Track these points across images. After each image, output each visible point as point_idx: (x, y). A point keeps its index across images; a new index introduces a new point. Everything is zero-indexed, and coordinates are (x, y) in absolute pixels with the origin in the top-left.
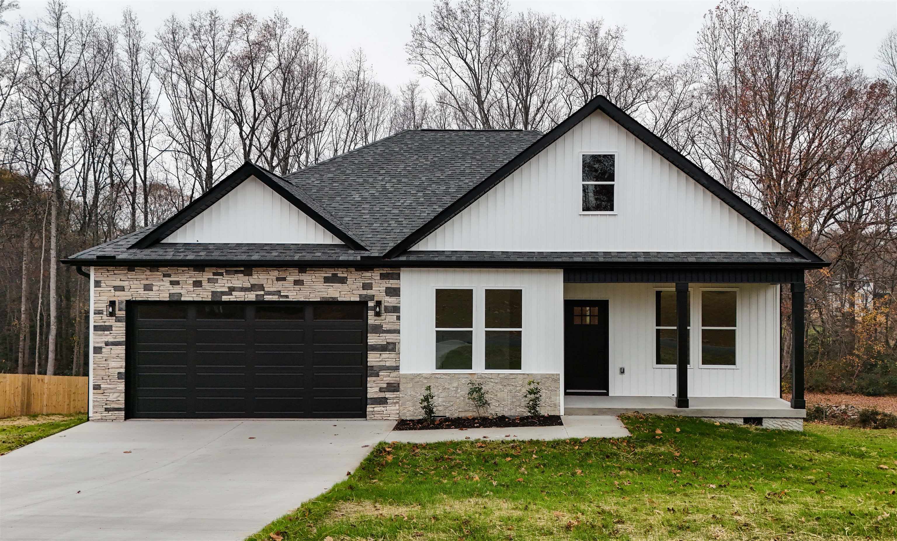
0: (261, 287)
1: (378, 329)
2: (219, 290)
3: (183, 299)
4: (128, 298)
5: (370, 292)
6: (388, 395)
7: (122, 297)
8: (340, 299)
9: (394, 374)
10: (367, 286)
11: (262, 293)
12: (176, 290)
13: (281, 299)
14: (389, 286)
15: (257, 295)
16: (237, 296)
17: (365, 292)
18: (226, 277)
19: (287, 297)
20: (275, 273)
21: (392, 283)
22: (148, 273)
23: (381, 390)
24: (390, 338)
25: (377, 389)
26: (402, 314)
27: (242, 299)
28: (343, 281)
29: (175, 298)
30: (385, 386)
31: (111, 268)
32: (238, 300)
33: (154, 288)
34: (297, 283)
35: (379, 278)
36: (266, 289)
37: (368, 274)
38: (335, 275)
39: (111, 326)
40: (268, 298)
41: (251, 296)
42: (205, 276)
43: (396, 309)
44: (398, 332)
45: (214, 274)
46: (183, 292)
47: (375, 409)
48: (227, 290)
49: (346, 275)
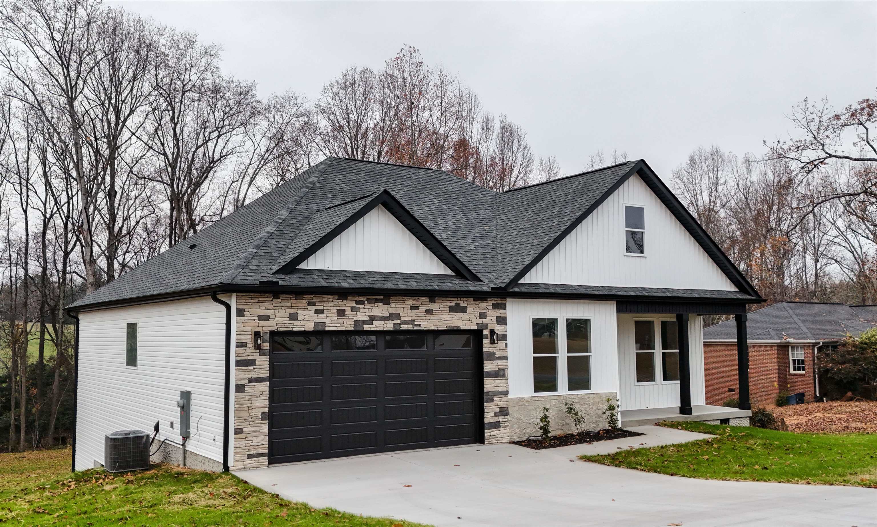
0: (397, 316)
1: (492, 356)
2: (361, 319)
3: (327, 329)
4: (272, 329)
5: (485, 321)
6: (501, 419)
7: (267, 327)
8: (462, 328)
9: (505, 399)
10: (483, 316)
11: (399, 322)
12: (321, 319)
13: (415, 328)
14: (499, 315)
15: (394, 324)
16: (378, 325)
17: (480, 321)
18: (368, 306)
19: (420, 325)
20: (410, 302)
21: (499, 313)
22: (293, 300)
23: (496, 415)
24: (501, 364)
25: (492, 414)
26: (509, 341)
27: (381, 329)
28: (464, 310)
29: (320, 328)
30: (498, 410)
31: (256, 295)
32: (378, 329)
33: (300, 317)
34: (429, 312)
35: (491, 307)
36: (402, 318)
37: (483, 304)
38: (458, 305)
39: (255, 360)
40: (404, 327)
41: (389, 326)
42: (348, 305)
43: (504, 337)
44: (505, 358)
45: (357, 303)
46: (327, 321)
47: (492, 433)
48: (367, 319)
49: (466, 305)
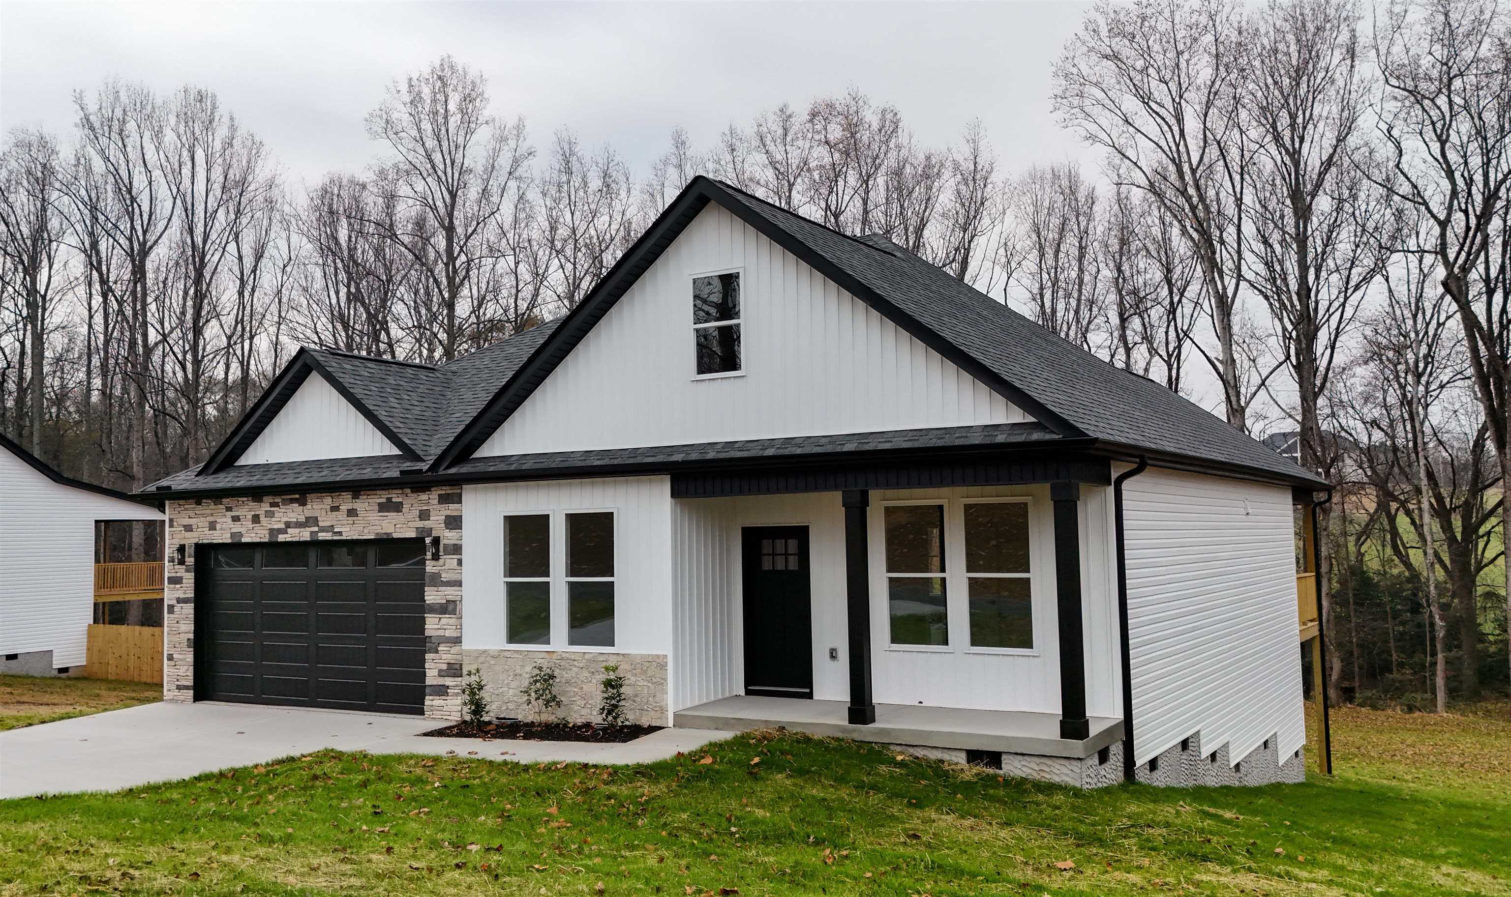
0: (314, 521)
1: (436, 581)
2: (276, 527)
3: (244, 540)
4: (196, 541)
5: (427, 524)
6: (449, 681)
7: (190, 539)
8: (395, 536)
9: (455, 649)
10: (424, 515)
11: (316, 529)
12: (237, 528)
13: (335, 538)
14: (448, 513)
15: (312, 533)
16: (294, 535)
17: (421, 524)
18: (283, 509)
19: (340, 533)
20: (328, 501)
21: (452, 509)
22: (212, 506)
23: (441, 674)
24: (450, 593)
25: (435, 672)
26: (465, 557)
27: (297, 539)
28: (397, 508)
29: (236, 540)
30: (444, 667)
31: (181, 502)
32: (294, 539)
33: (218, 526)
34: (352, 513)
35: (436, 501)
36: (321, 524)
37: (424, 497)
38: (389, 500)
39: (181, 578)
40: (322, 536)
41: (305, 535)
42: (264, 507)
43: (457, 549)
44: (459, 584)
45: (273, 505)
46: (243, 530)
47: (434, 703)
48: (283, 526)
49: (400, 500)
